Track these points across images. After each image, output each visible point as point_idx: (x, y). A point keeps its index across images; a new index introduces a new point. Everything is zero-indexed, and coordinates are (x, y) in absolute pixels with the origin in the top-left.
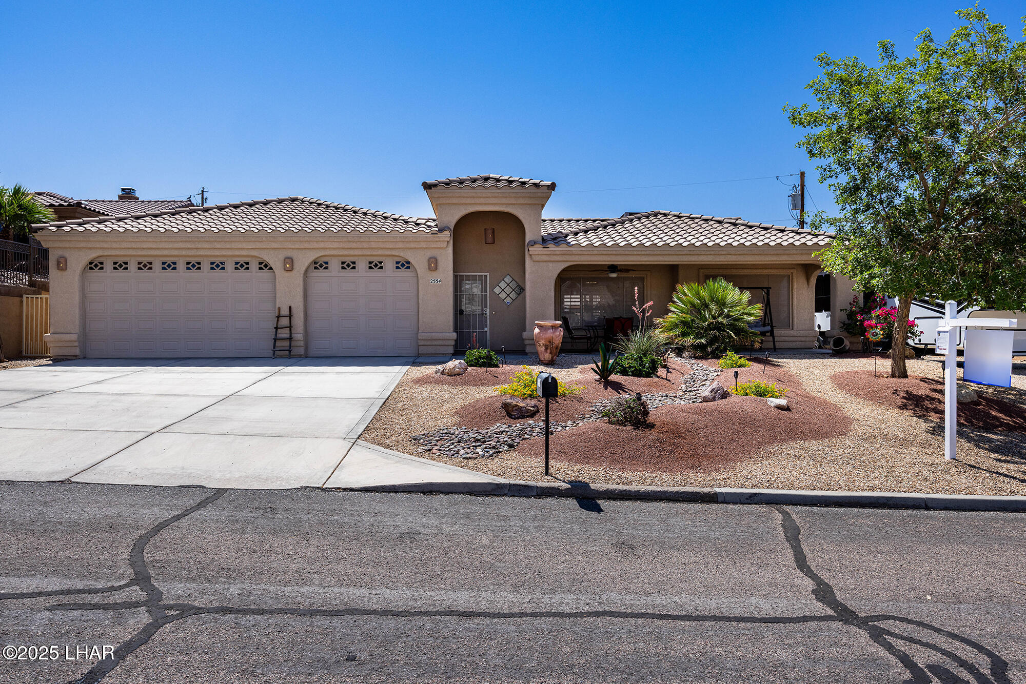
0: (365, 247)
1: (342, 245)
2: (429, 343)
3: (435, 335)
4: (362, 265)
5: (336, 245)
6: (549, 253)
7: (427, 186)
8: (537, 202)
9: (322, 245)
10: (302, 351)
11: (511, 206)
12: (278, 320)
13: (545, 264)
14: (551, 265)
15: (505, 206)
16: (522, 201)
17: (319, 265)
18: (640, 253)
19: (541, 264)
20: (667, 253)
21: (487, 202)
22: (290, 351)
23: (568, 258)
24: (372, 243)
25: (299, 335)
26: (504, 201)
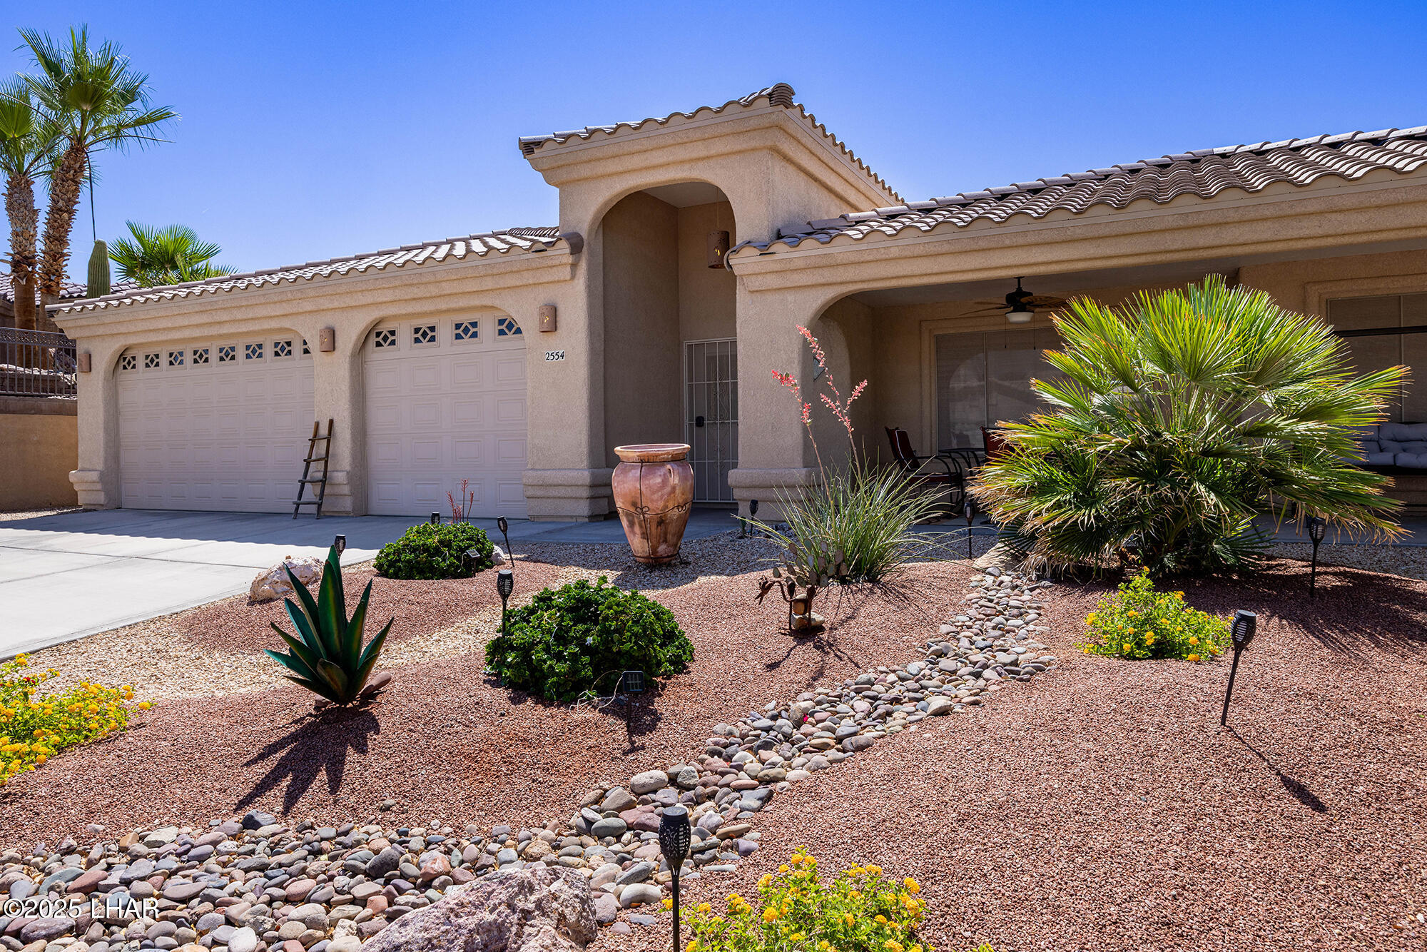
0: (434, 294)
1: (400, 294)
2: (540, 493)
3: (551, 477)
4: (445, 333)
5: (389, 295)
6: (777, 267)
7: (529, 148)
8: (753, 144)
9: (368, 298)
10: (347, 504)
11: (700, 164)
12: (312, 447)
13: (777, 296)
14: (790, 297)
15: (687, 166)
16: (719, 147)
17: (379, 336)
18: (1021, 241)
19: (770, 297)
20: (1107, 231)
21: (647, 163)
22: (320, 506)
23: (828, 275)
24: (444, 284)
25: (340, 474)
26: (681, 154)
